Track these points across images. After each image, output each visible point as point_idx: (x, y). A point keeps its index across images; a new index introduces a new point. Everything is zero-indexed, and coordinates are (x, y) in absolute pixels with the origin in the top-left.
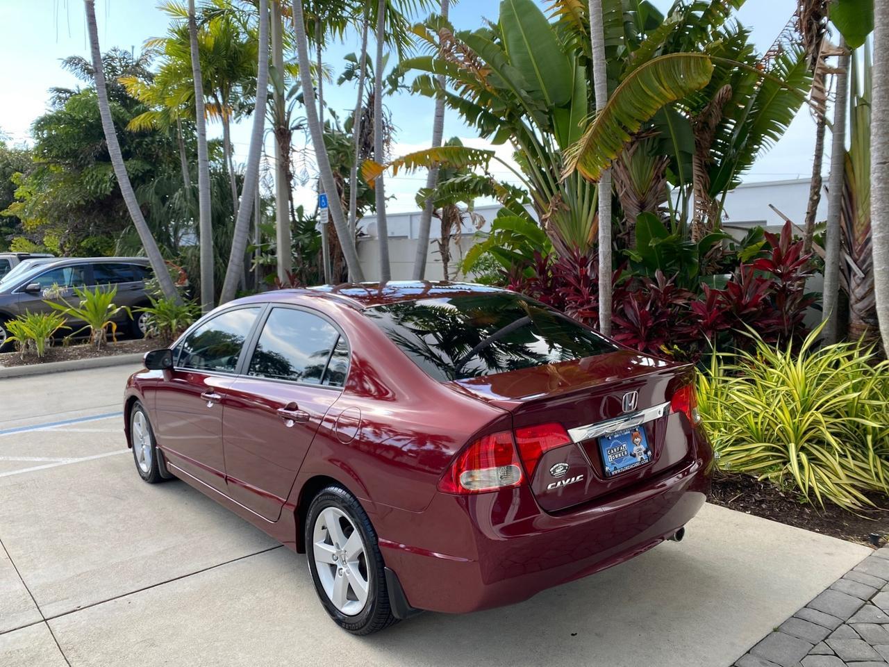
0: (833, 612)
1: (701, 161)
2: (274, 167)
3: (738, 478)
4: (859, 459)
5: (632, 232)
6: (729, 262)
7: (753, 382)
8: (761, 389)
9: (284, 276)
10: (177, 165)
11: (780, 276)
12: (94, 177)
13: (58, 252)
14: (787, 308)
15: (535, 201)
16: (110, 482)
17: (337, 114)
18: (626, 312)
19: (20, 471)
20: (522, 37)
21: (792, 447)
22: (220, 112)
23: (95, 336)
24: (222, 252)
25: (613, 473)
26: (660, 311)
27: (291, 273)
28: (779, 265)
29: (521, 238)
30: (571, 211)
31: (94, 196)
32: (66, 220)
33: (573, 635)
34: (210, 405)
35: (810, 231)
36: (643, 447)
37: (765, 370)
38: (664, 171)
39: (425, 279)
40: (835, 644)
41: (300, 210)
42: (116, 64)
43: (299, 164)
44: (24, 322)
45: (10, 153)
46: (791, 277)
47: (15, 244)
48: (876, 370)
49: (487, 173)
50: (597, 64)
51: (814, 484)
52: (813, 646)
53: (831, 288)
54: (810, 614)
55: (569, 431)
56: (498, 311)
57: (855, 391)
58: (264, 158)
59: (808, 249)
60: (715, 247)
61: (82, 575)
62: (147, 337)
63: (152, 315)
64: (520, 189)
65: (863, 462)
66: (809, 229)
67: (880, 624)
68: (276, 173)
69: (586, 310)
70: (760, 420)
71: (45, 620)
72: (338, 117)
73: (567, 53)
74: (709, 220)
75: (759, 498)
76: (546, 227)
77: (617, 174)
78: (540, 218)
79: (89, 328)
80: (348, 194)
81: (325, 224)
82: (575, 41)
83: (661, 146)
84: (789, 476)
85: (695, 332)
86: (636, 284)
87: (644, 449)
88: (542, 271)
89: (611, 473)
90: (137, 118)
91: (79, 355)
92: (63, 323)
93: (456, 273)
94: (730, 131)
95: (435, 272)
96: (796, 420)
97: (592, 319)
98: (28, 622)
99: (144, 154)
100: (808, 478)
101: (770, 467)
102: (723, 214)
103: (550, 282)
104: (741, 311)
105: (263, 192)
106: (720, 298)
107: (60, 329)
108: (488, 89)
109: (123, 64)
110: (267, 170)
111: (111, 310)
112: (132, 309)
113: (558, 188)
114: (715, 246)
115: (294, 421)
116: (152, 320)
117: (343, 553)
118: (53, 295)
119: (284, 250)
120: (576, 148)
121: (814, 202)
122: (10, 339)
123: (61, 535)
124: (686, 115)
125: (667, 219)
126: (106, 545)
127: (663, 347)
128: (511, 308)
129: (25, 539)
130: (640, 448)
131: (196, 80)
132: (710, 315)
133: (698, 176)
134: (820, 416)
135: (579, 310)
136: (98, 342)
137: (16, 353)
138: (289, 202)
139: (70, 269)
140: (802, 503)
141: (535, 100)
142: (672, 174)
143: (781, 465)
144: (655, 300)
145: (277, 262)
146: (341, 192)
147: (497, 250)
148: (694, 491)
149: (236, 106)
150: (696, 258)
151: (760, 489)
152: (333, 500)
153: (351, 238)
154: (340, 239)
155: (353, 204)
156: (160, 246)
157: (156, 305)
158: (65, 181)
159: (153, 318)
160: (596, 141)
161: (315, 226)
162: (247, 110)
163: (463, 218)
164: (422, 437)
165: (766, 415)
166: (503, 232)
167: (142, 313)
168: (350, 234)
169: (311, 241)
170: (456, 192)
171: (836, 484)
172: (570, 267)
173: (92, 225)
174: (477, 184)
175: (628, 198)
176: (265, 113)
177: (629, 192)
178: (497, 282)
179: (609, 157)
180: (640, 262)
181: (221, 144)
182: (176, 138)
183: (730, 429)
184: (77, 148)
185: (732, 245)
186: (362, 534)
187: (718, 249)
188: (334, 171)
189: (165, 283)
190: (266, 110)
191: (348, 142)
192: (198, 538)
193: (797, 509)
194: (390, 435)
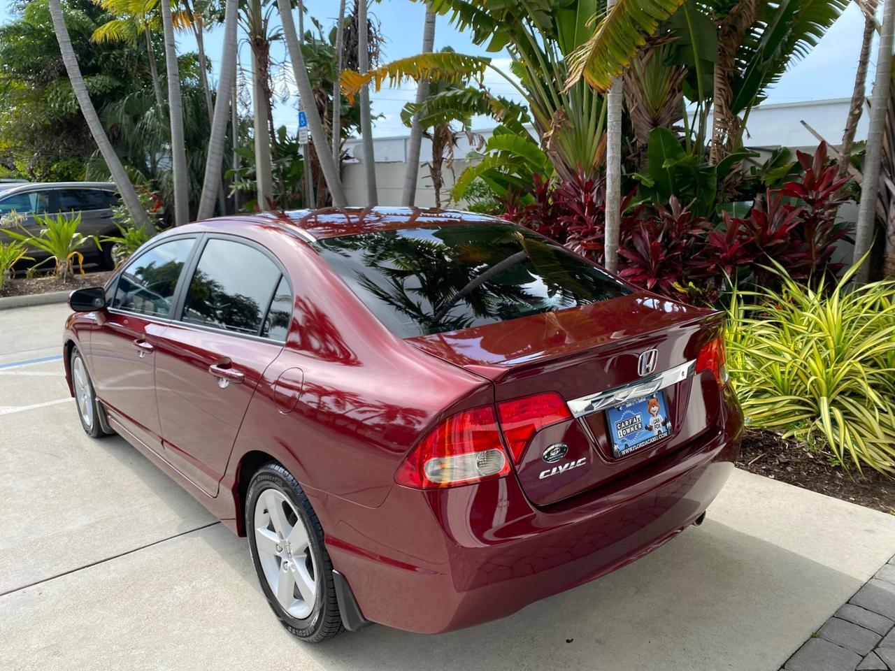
0: (881, 611)
1: (724, 71)
2: (251, 82)
3: (760, 435)
5: (643, 153)
6: (749, 188)
7: (778, 325)
8: (788, 334)
9: (264, 205)
10: (148, 81)
11: (812, 202)
12: (58, 94)
13: (29, 177)
14: (816, 240)
15: (536, 118)
16: (50, 436)
17: (320, 23)
18: (635, 243)
21: (823, 401)
22: (192, 20)
23: (60, 268)
24: (196, 175)
25: (623, 453)
26: (673, 243)
27: (272, 200)
28: (811, 191)
29: (518, 160)
30: (575, 128)
31: (61, 115)
32: (33, 143)
33: (568, 641)
34: (142, 356)
35: (847, 152)
36: (661, 418)
37: (792, 312)
38: (681, 84)
39: (415, 205)
40: (886, 655)
41: (283, 131)
43: (278, 79)
46: (824, 205)
49: (482, 87)
51: (850, 446)
52: (861, 658)
53: (867, 217)
54: (851, 612)
55: (569, 403)
56: (490, 244)
58: (240, 72)
59: (843, 173)
60: (735, 171)
63: (123, 245)
64: (519, 104)
66: (846, 149)
68: (254, 89)
69: (590, 241)
70: (787, 369)
72: (322, 27)
74: (729, 140)
75: (783, 459)
76: (548, 146)
77: (628, 86)
78: (541, 137)
79: (54, 259)
80: (330, 112)
81: (305, 145)
83: (678, 54)
84: (818, 433)
85: (713, 267)
86: (645, 212)
87: (662, 420)
88: (542, 197)
89: (620, 452)
90: (102, 27)
91: (43, 288)
92: (23, 254)
93: (449, 200)
94: (759, 37)
95: (425, 198)
96: (830, 370)
97: (597, 252)
99: (113, 69)
100: (842, 438)
101: (797, 423)
102: (745, 133)
103: (550, 210)
104: (766, 244)
105: (241, 111)
106: (741, 228)
107: (20, 260)
110: (243, 85)
111: (78, 239)
112: (101, 239)
113: (561, 103)
114: (734, 169)
115: (229, 382)
116: (122, 251)
117: (287, 544)
118: (11, 223)
119: (264, 175)
120: (583, 51)
121: (855, 118)
124: (710, 17)
125: (682, 139)
126: (28, 516)
127: (676, 285)
128: (505, 241)
130: (657, 418)
132: (730, 248)
133: (720, 89)
134: (859, 365)
135: (582, 241)
136: (63, 274)
138: (269, 122)
139: (36, 194)
140: (833, 466)
142: (690, 87)
143: (809, 421)
144: (669, 230)
145: (256, 189)
146: (323, 110)
147: (493, 175)
148: (720, 461)
149: (206, 12)
150: (713, 183)
151: (785, 449)
152: (274, 482)
153: (335, 162)
154: (321, 161)
155: (336, 122)
156: (132, 170)
157: (125, 234)
158: (29, 99)
159: (123, 248)
160: (606, 43)
161: (297, 149)
162: (218, 16)
163: (457, 138)
164: (391, 411)
165: (794, 364)
166: (500, 153)
167: (112, 244)
168: (334, 157)
169: (292, 166)
170: (448, 108)
171: (872, 443)
172: (573, 193)
173: (61, 147)
174: (470, 99)
175: (639, 114)
176: (238, 20)
177: (641, 108)
178: (492, 210)
179: (621, 63)
180: (652, 188)
181: (196, 58)
182: (146, 51)
183: (751, 378)
184: (39, 62)
185: (753, 169)
186: (306, 526)
187: (738, 173)
188: (314, 86)
189: (135, 210)
190: (239, 17)
191: (331, 53)
192: (137, 507)
193: (828, 473)
194: (355, 406)
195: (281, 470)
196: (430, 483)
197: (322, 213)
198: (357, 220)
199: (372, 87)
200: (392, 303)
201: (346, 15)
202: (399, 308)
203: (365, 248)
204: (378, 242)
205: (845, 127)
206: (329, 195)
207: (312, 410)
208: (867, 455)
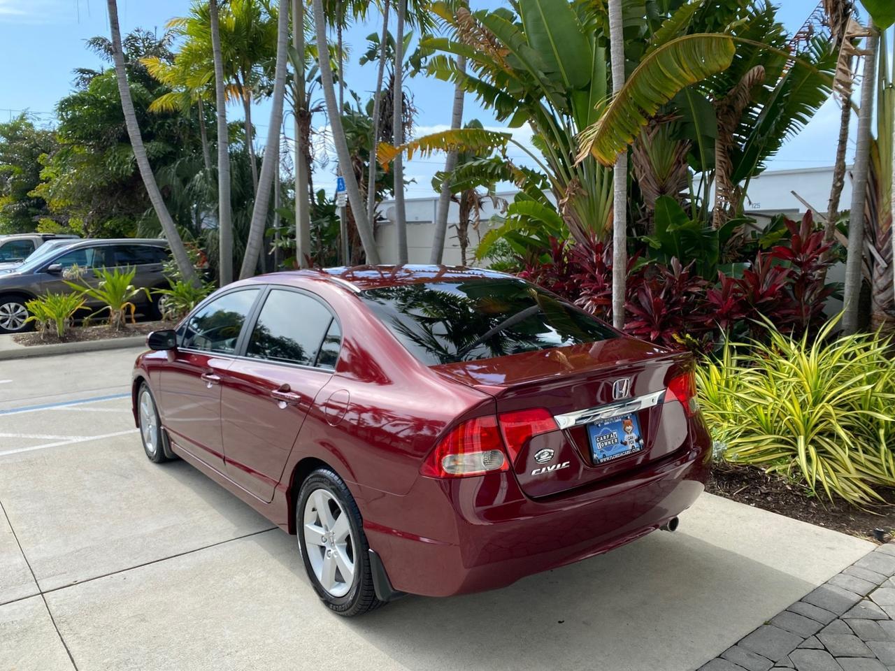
0: (827, 607)
1: (724, 146)
2: (294, 150)
3: (746, 470)
4: (871, 453)
5: (651, 218)
6: (749, 250)
7: (763, 372)
8: (772, 380)
9: (302, 261)
10: (197, 146)
11: (800, 264)
12: (116, 158)
13: (83, 233)
14: (806, 298)
15: (554, 185)
16: (118, 461)
17: (358, 95)
18: (640, 299)
19: (32, 448)
20: (541, 17)
21: (801, 440)
22: (241, 93)
23: (114, 317)
24: (241, 234)
25: (601, 461)
26: (674, 299)
27: (310, 257)
28: (798, 254)
29: (537, 223)
30: (588, 196)
31: (117, 177)
32: (90, 202)
33: (560, 622)
34: (209, 386)
35: (833, 219)
36: (635, 436)
37: (779, 361)
38: (686, 156)
39: (443, 263)
40: (826, 638)
41: (322, 194)
42: (140, 44)
43: (318, 146)
44: (43, 301)
45: (38, 134)
46: (812, 266)
47: (42, 224)
48: (891, 362)
49: (504, 156)
50: (614, 44)
51: (822, 478)
52: (803, 640)
53: (853, 278)
54: (805, 608)
55: (555, 417)
56: (509, 299)
57: (869, 383)
58: (284, 140)
59: (830, 237)
60: (737, 235)
61: (82, 551)
62: (166, 319)
63: (171, 296)
64: (540, 173)
65: (875, 456)
66: (831, 217)
67: (875, 620)
68: (296, 157)
69: (600, 297)
70: (769, 411)
71: (42, 593)
72: (359, 99)
73: (587, 33)
74: (731, 208)
75: (764, 490)
76: (563, 212)
77: (637, 158)
78: (558, 202)
79: (108, 310)
80: (366, 177)
81: (342, 208)
82: (596, 21)
83: (682, 131)
84: (797, 468)
85: (710, 321)
86: (650, 272)
87: (636, 437)
88: (558, 256)
89: (599, 461)
90: (159, 99)
91: (98, 335)
92: (82, 303)
93: (474, 259)
94: (757, 115)
95: (452, 257)
96: (806, 413)
97: (606, 306)
98: (25, 594)
99: (166, 136)
100: (815, 471)
101: (779, 459)
102: (746, 201)
103: (565, 268)
104: (758, 301)
105: (283, 175)
106: (736, 286)
107: (79, 309)
108: (507, 70)
109: (146, 45)
110: (286, 152)
111: (130, 291)
112: (151, 291)
113: (576, 172)
114: (735, 233)
115: (287, 403)
116: (170, 302)
117: (331, 535)
118: (73, 276)
119: (303, 234)
120: (592, 131)
121: (838, 189)
122: (32, 318)
123: (65, 511)
124: (710, 98)
125: (689, 206)
126: (108, 523)
127: (675, 336)
128: (522, 297)
129: (30, 515)
130: (631, 439)
131: (216, 60)
132: (725, 304)
133: (721, 161)
134: (830, 408)
135: (593, 297)
136: (116, 323)
137: (37, 332)
138: (309, 185)
139: (92, 250)
140: (808, 496)
141: (554, 82)
142: (694, 159)
143: (790, 458)
144: (670, 288)
145: (296, 246)
146: (360, 175)
147: (514, 236)
148: (691, 480)
149: (256, 88)
150: (716, 246)
151: (767, 482)
152: (323, 482)
153: (370, 223)
154: (357, 223)
155: (372, 187)
156: (180, 228)
157: (174, 287)
158: (89, 162)
159: (172, 300)
160: (611, 124)
161: (335, 211)
162: (267, 91)
163: (482, 202)
164: (419, 423)
165: (775, 406)
166: (520, 217)
167: (161, 295)
168: (368, 218)
169: (330, 225)
170: (475, 176)
171: (845, 478)
172: (586, 253)
173: (115, 206)
174: (494, 169)
175: (647, 183)
176: (285, 95)
177: (650, 177)
178: (512, 268)
179: (625, 140)
180: (659, 249)
181: (242, 125)
182: (198, 120)
183: (739, 420)
184: (100, 130)
185: (753, 233)
186: (348, 517)
187: (740, 236)
188: (352, 154)
189: (184, 265)
190: (286, 92)
191: (368, 125)
192: (198, 517)
193: (803, 503)
194: (388, 420)
195: (329, 473)
196: (446, 473)
197: (356, 270)
198: (390, 275)
199: (405, 155)
200: (423, 345)
201: (382, 89)
202: (429, 349)
203: (396, 299)
204: (408, 293)
205: (829, 198)
206: (363, 252)
207: (353, 426)
208: (839, 488)
